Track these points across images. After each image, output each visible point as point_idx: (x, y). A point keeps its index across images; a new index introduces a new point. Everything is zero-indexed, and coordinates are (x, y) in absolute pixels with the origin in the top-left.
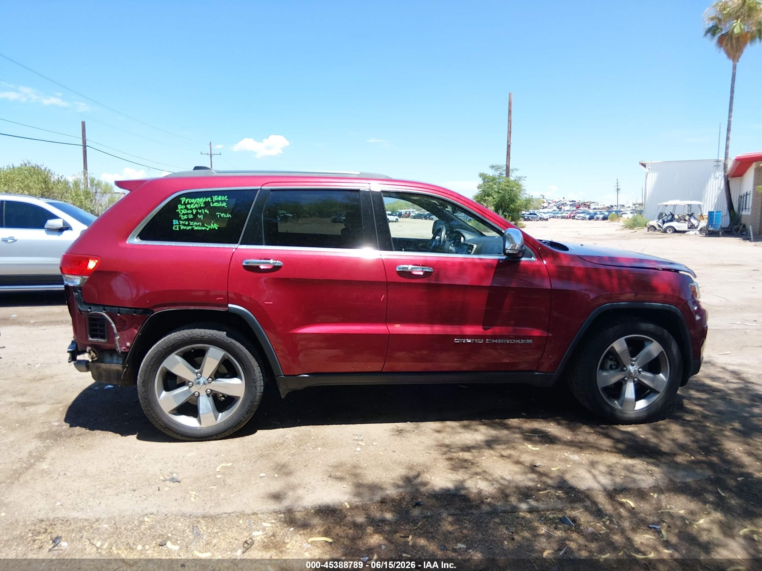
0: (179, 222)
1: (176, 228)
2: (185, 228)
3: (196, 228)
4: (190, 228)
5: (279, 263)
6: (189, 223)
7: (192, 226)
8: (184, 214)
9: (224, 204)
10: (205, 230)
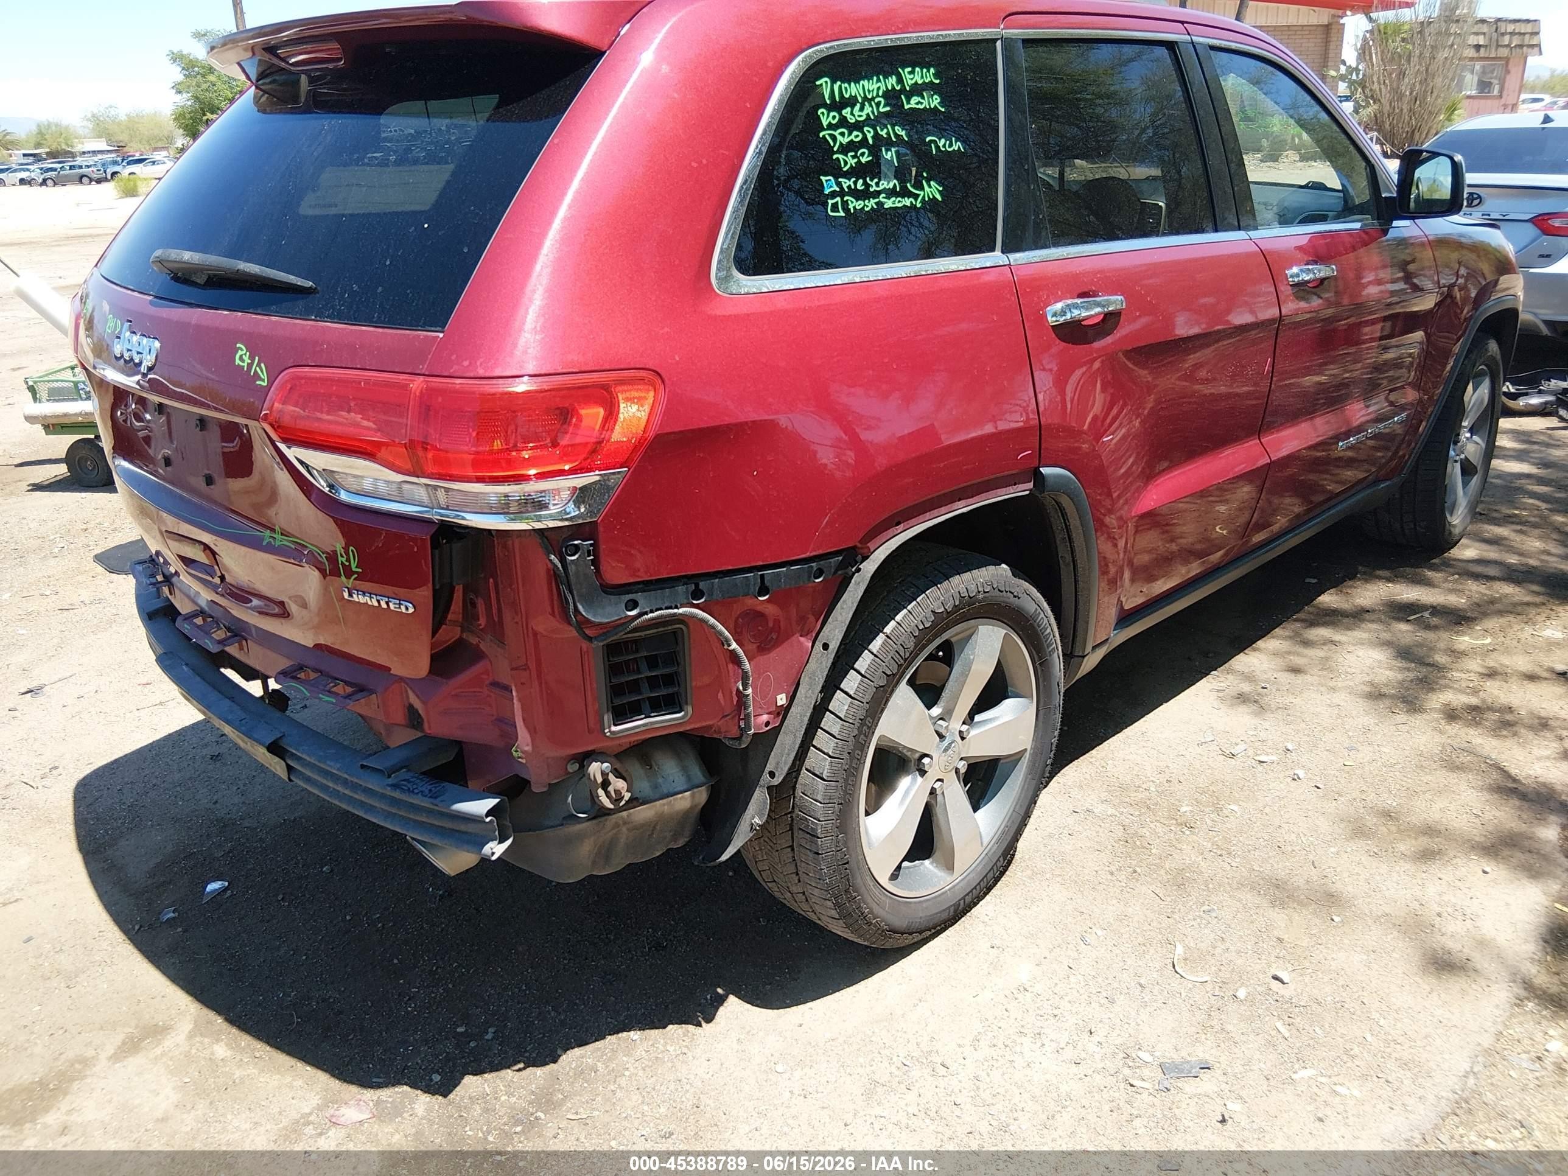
0: (839, 184)
1: (835, 208)
2: (859, 204)
3: (889, 204)
4: (871, 203)
5: (1116, 301)
6: (867, 186)
7: (877, 194)
8: (845, 149)
9: (936, 101)
10: (913, 207)
